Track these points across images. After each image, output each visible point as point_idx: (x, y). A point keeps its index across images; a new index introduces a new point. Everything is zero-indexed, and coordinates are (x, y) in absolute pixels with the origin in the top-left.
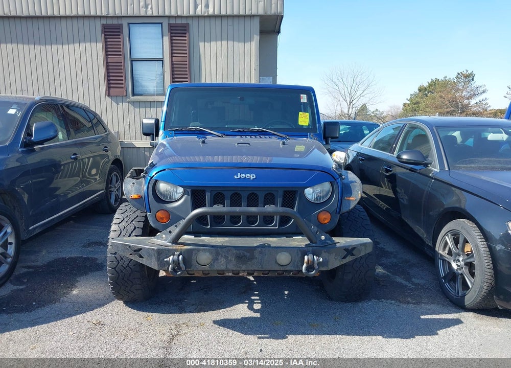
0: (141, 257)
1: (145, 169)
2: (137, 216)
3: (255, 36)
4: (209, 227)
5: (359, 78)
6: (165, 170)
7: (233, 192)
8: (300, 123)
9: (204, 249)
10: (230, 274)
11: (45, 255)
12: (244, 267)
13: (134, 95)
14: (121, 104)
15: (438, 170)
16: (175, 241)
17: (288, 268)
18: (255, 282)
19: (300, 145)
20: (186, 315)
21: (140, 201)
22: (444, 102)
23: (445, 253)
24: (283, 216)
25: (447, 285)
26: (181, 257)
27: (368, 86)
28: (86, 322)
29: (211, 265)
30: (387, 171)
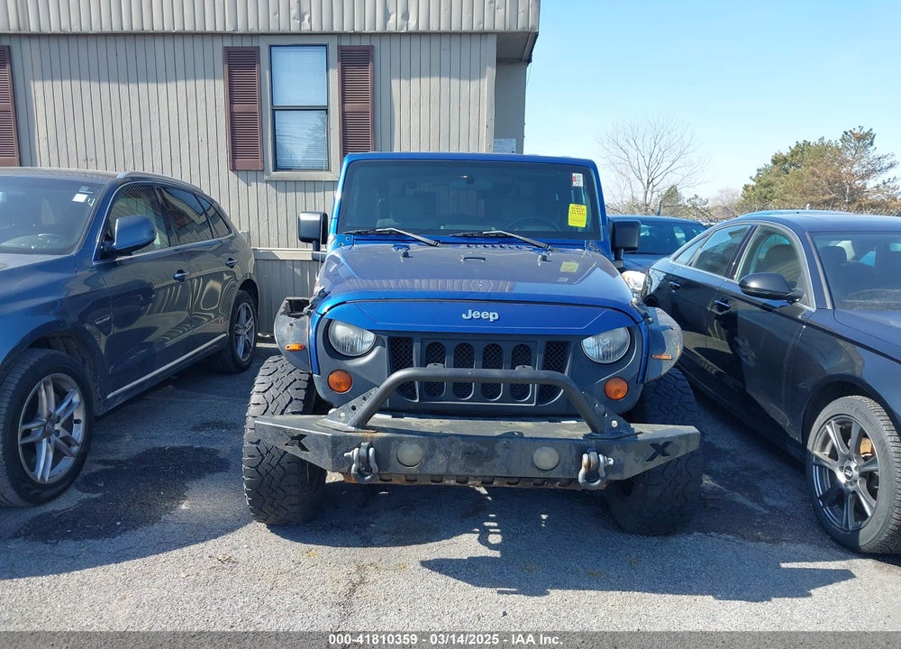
0: (303, 448)
1: (311, 300)
2: (295, 380)
3: (488, 69)
4: (417, 401)
5: (664, 138)
6: (345, 303)
7: (458, 343)
8: (571, 223)
9: (410, 438)
10: (453, 482)
11: (131, 443)
12: (477, 471)
13: (276, 168)
14: (254, 184)
15: (813, 309)
16: (362, 423)
17: (553, 475)
18: (489, 498)
19: (569, 262)
20: (375, 549)
21: (302, 355)
22: (819, 183)
23: (824, 455)
24: (545, 386)
25: (827, 511)
26: (371, 450)
27: (681, 153)
28: (206, 557)
29: (422, 465)
30: (721, 308)
